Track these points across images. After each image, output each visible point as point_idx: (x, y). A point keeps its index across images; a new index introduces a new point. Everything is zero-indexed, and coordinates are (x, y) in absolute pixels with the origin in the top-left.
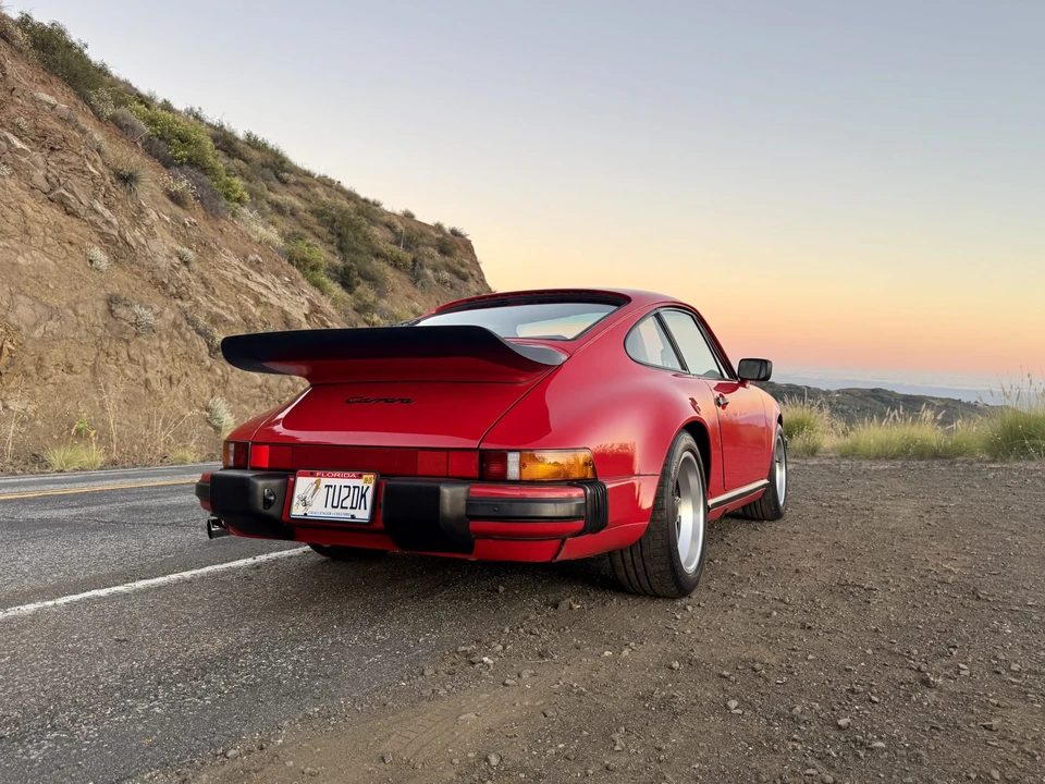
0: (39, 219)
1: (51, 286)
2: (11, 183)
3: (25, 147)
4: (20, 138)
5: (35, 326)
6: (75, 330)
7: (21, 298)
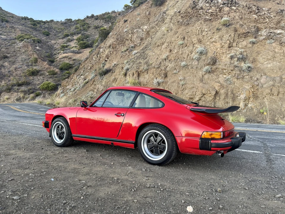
0: (280, 52)
1: (275, 71)
2: (274, 44)
3: (283, 32)
4: (282, 29)
5: (265, 84)
6: (278, 83)
7: (264, 77)
